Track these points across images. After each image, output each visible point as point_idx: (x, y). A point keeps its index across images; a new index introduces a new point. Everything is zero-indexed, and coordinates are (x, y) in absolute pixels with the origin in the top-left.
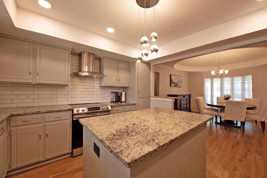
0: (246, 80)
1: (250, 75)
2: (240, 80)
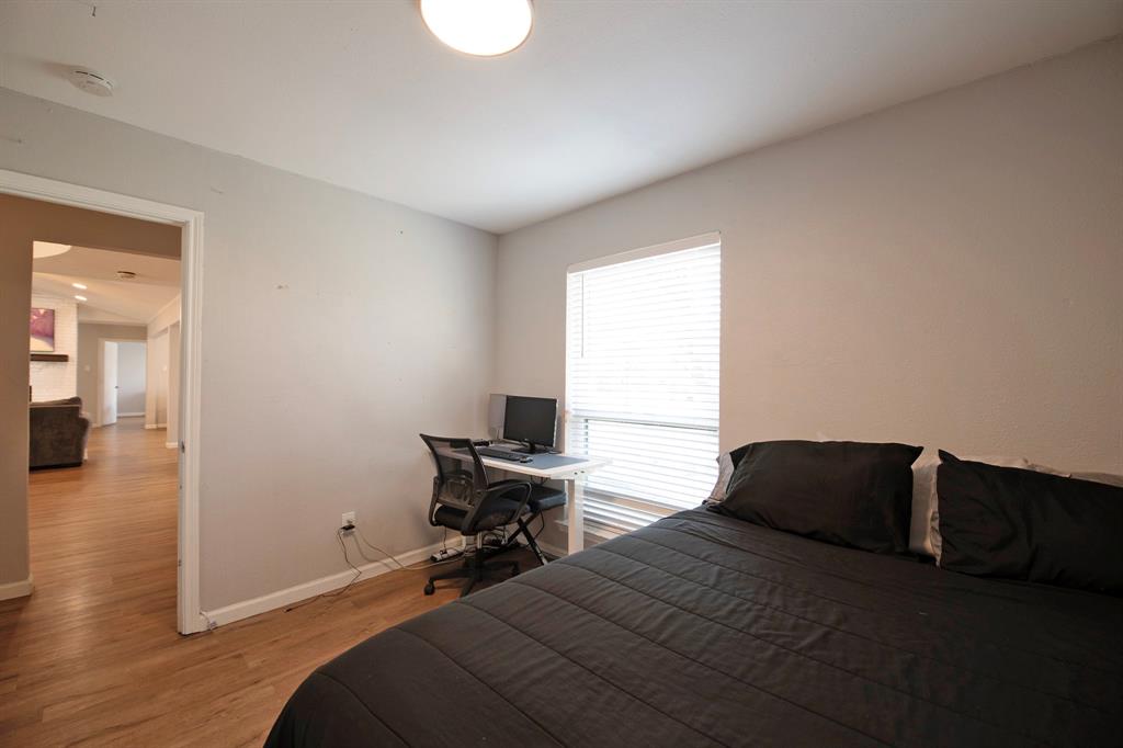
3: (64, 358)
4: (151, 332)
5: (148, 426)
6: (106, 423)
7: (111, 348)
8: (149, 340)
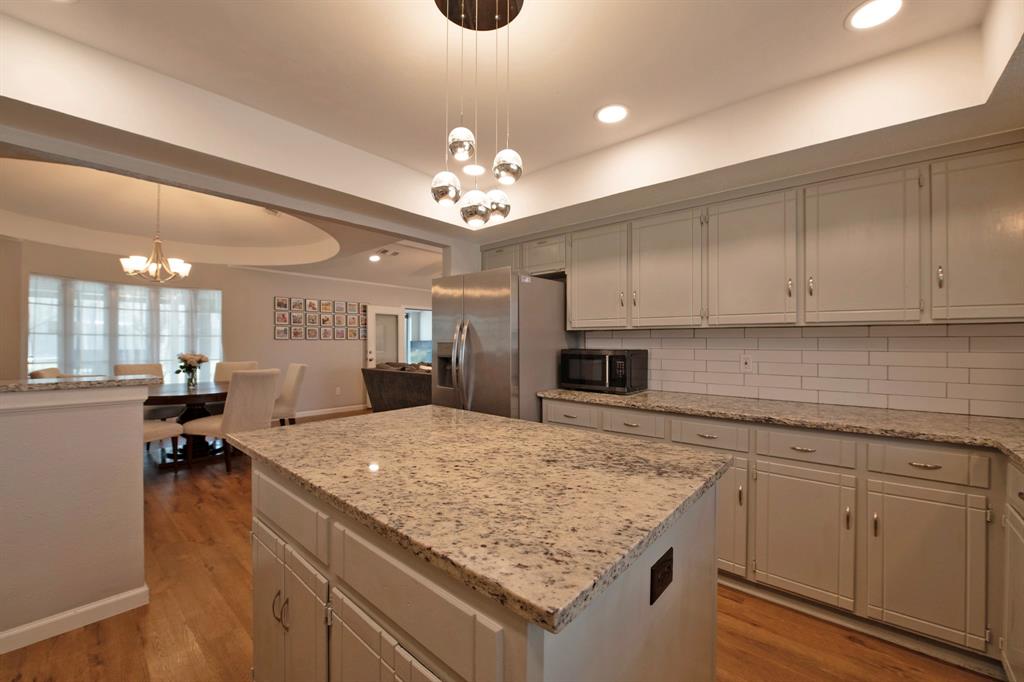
0: (164, 302)
1: (217, 289)
2: (141, 301)
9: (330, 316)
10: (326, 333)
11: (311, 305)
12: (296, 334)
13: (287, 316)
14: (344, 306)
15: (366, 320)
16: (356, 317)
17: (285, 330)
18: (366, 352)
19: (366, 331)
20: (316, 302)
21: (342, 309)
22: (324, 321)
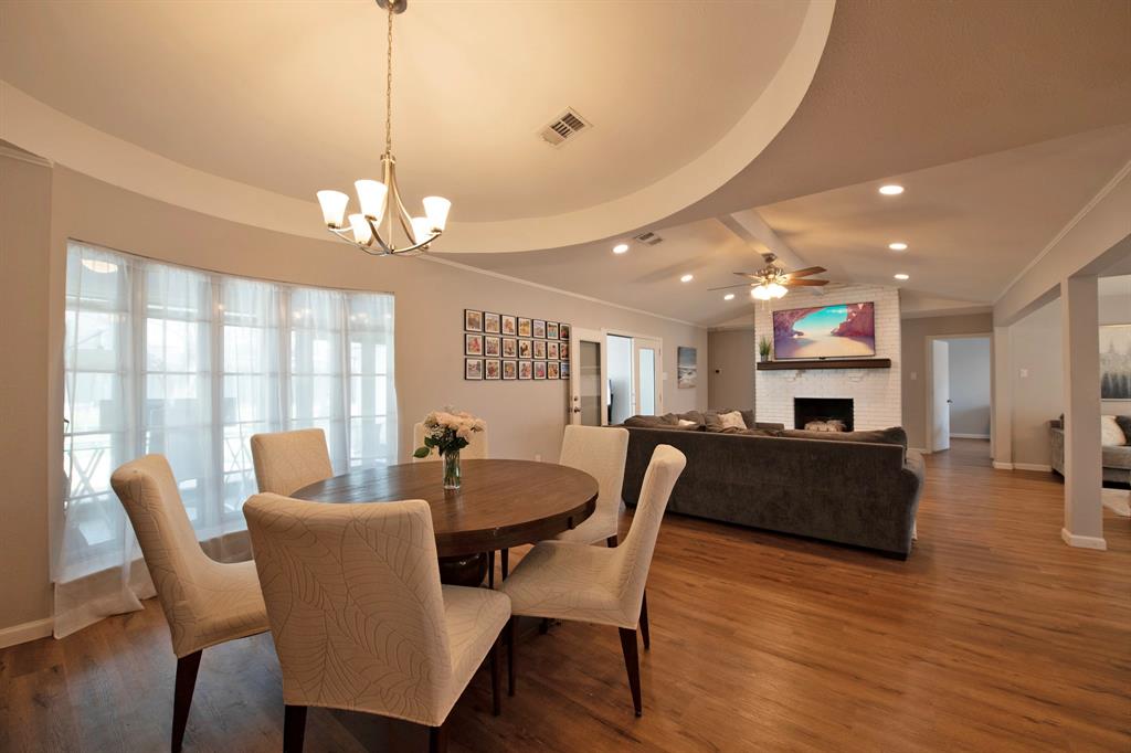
3: (884, 364)
4: (997, 318)
5: (998, 465)
6: (937, 449)
7: (941, 348)
8: (997, 330)
9: (528, 343)
10: (525, 370)
11: (508, 324)
12: (492, 371)
13: (480, 341)
14: (543, 328)
15: (567, 349)
16: (557, 345)
17: (478, 364)
18: (568, 398)
19: (568, 367)
20: (513, 320)
21: (542, 331)
22: (523, 350)
